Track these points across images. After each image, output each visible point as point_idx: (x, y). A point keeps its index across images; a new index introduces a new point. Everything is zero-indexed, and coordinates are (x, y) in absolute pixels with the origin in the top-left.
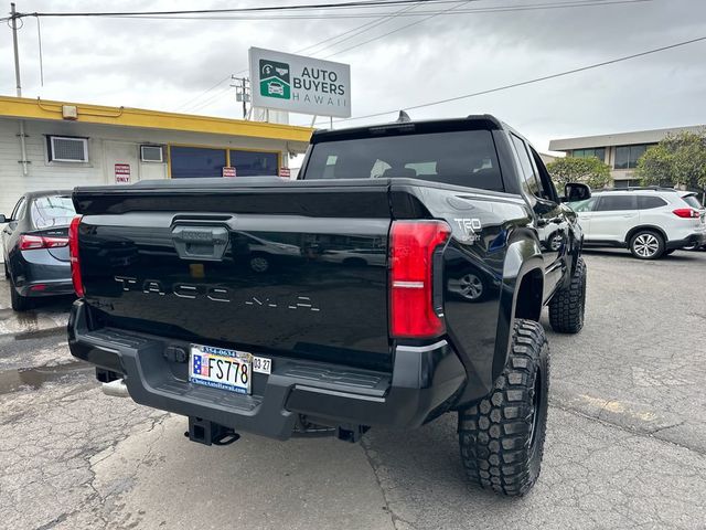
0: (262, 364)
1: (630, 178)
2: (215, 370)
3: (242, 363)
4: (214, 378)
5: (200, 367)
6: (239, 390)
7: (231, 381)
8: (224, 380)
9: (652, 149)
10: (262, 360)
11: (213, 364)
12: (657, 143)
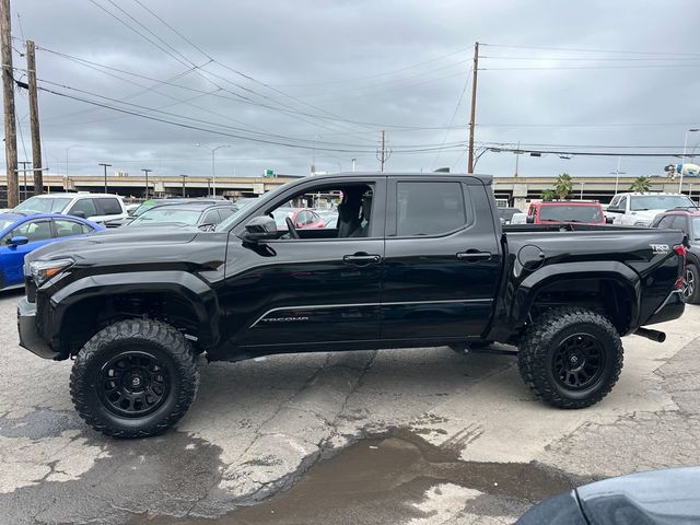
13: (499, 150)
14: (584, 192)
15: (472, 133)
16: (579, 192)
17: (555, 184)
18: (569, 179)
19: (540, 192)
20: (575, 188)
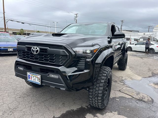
13: (13, 21)
14: (27, 33)
15: (4, 15)
16: (26, 33)
17: (20, 31)
18: (23, 30)
19: (16, 33)
20: (25, 32)
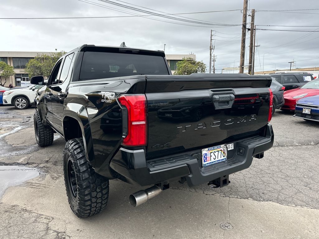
0: (231, 146)
1: (24, 73)
2: (213, 156)
3: (223, 150)
4: (213, 160)
5: (206, 158)
6: (223, 160)
7: (219, 158)
8: (217, 159)
9: (32, 60)
10: (230, 145)
11: (212, 154)
12: (33, 58)
